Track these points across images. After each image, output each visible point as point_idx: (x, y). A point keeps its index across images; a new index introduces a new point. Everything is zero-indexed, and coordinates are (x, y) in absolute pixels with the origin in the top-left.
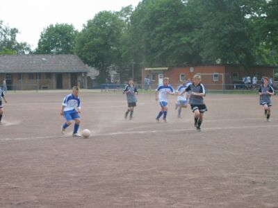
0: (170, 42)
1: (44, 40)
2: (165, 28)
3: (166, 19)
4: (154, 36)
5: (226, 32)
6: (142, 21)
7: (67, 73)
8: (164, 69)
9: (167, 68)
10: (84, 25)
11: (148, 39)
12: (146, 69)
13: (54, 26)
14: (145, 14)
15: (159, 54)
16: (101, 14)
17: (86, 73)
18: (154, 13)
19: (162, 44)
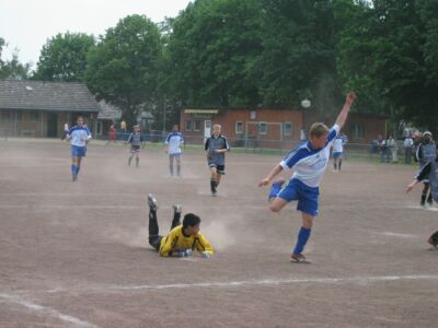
0: (229, 68)
1: (47, 59)
2: (222, 46)
3: (224, 31)
4: (205, 59)
5: (297, 56)
6: (188, 33)
7: (66, 112)
8: (212, 112)
9: (216, 112)
10: (101, 36)
11: (195, 62)
12: (187, 111)
13: (63, 36)
14: (195, 22)
15: (210, 88)
16: (128, 20)
17: (96, 113)
18: (207, 21)
19: (216, 73)
